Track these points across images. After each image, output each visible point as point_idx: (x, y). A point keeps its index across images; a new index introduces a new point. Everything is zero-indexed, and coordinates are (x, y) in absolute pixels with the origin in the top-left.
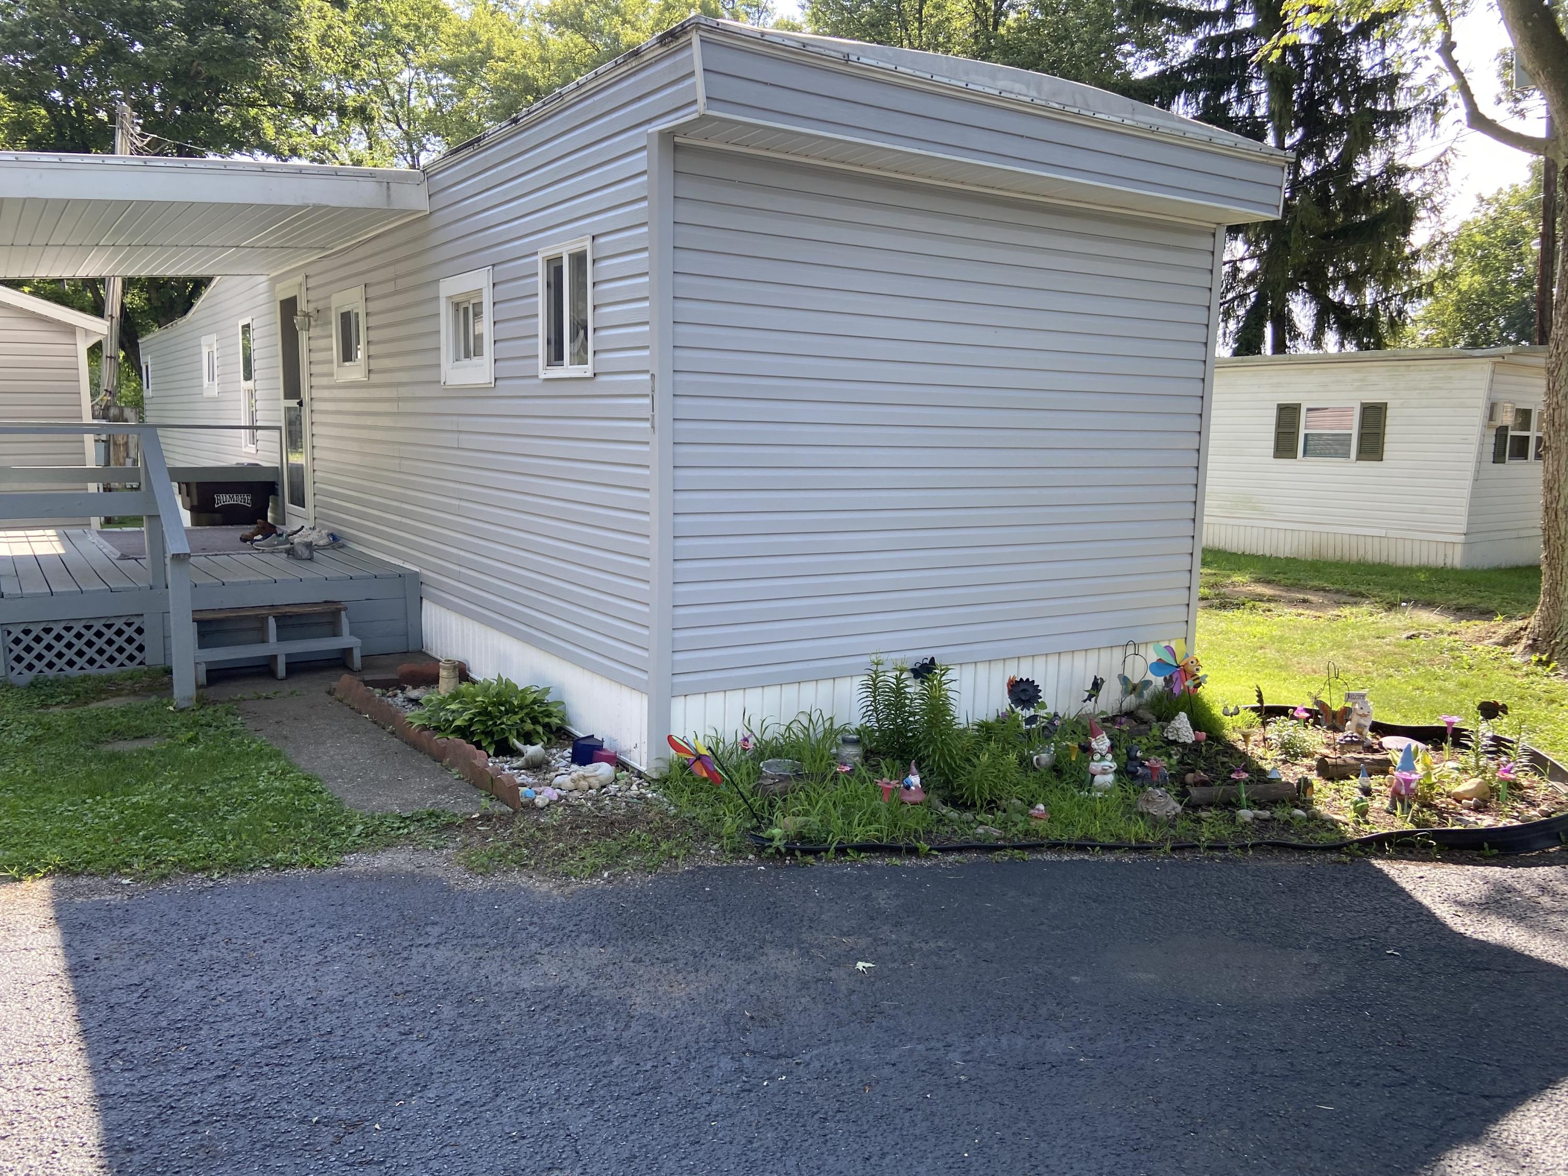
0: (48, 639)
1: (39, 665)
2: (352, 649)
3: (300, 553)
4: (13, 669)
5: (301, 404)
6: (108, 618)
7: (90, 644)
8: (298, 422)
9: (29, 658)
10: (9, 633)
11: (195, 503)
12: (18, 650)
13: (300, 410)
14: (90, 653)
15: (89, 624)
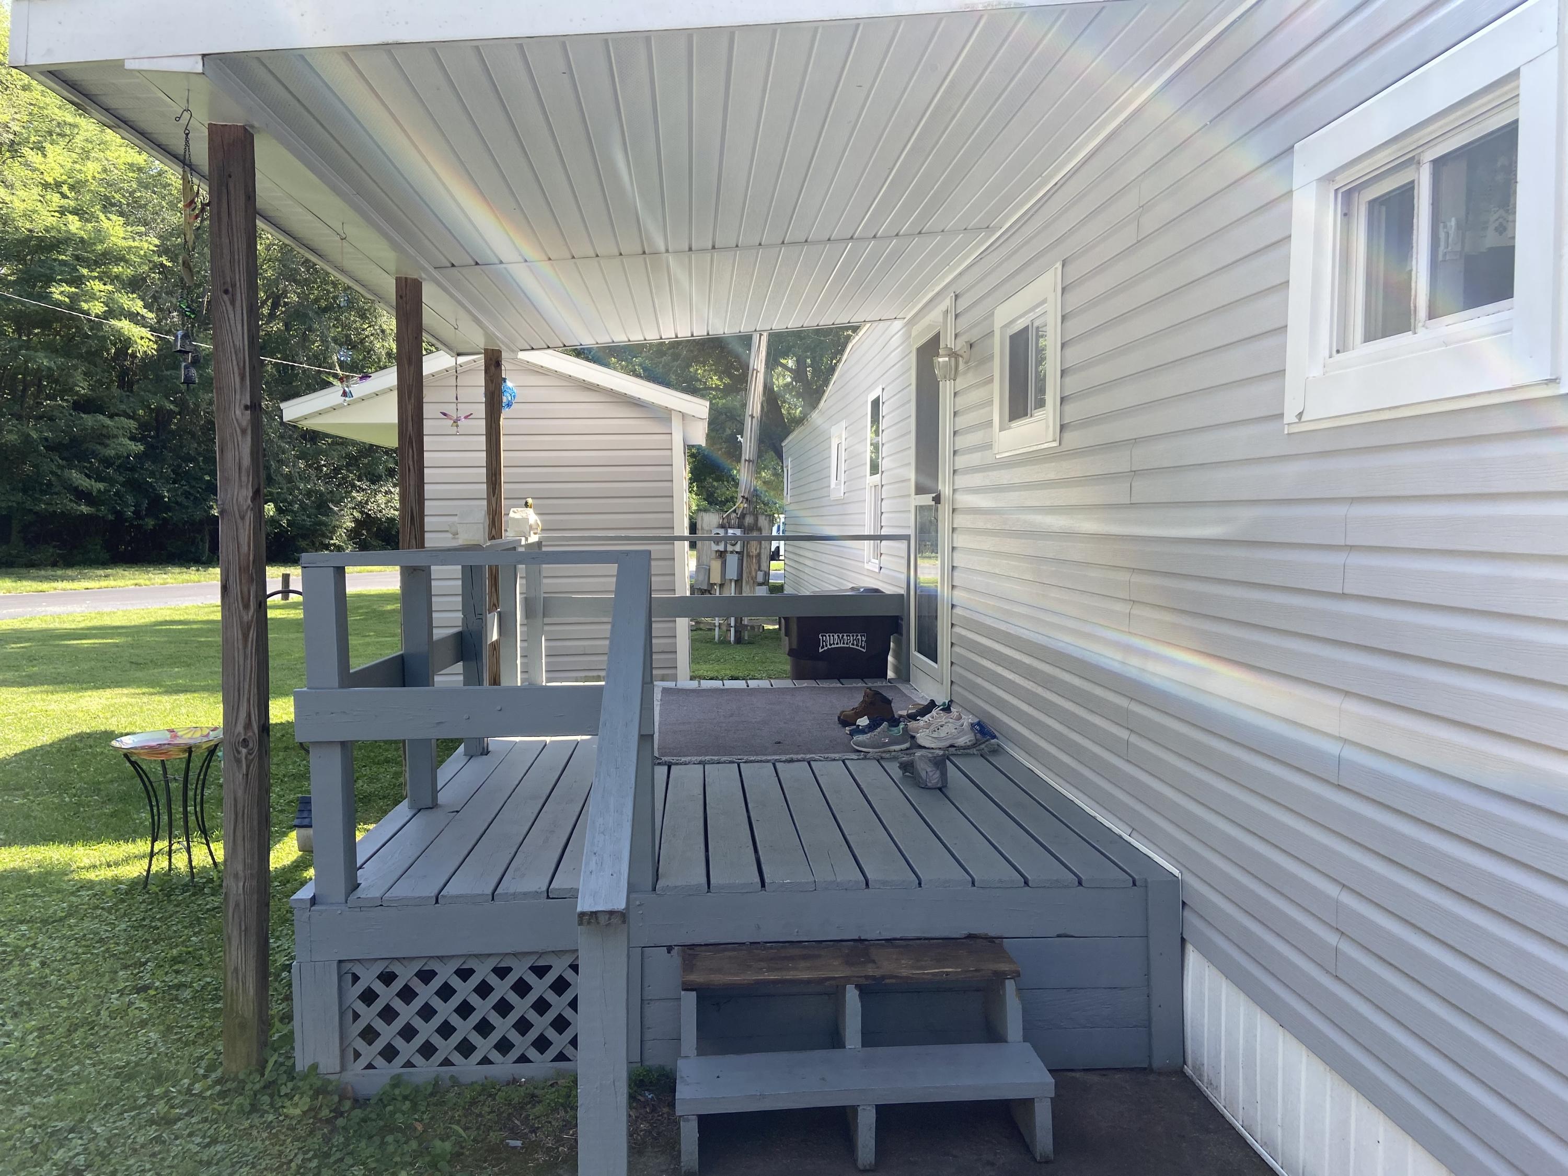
0: (426, 993)
1: (407, 1050)
2: (1032, 1100)
3: (923, 774)
4: (357, 1055)
5: (937, 499)
6: (541, 955)
7: (503, 1008)
8: (933, 528)
9: (388, 1033)
10: (356, 978)
11: (795, 646)
12: (369, 1015)
13: (937, 510)
14: (503, 1026)
15: (503, 965)
